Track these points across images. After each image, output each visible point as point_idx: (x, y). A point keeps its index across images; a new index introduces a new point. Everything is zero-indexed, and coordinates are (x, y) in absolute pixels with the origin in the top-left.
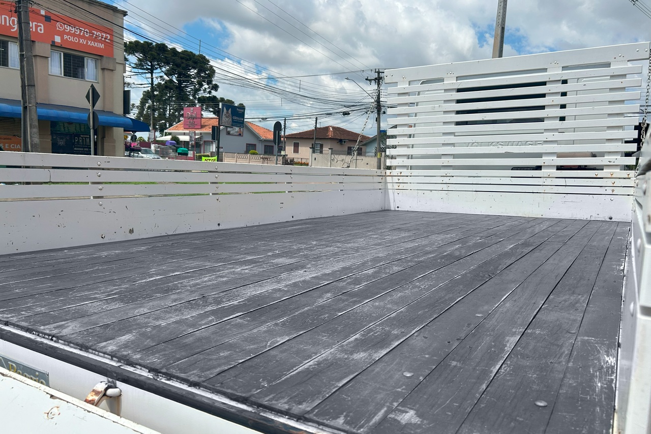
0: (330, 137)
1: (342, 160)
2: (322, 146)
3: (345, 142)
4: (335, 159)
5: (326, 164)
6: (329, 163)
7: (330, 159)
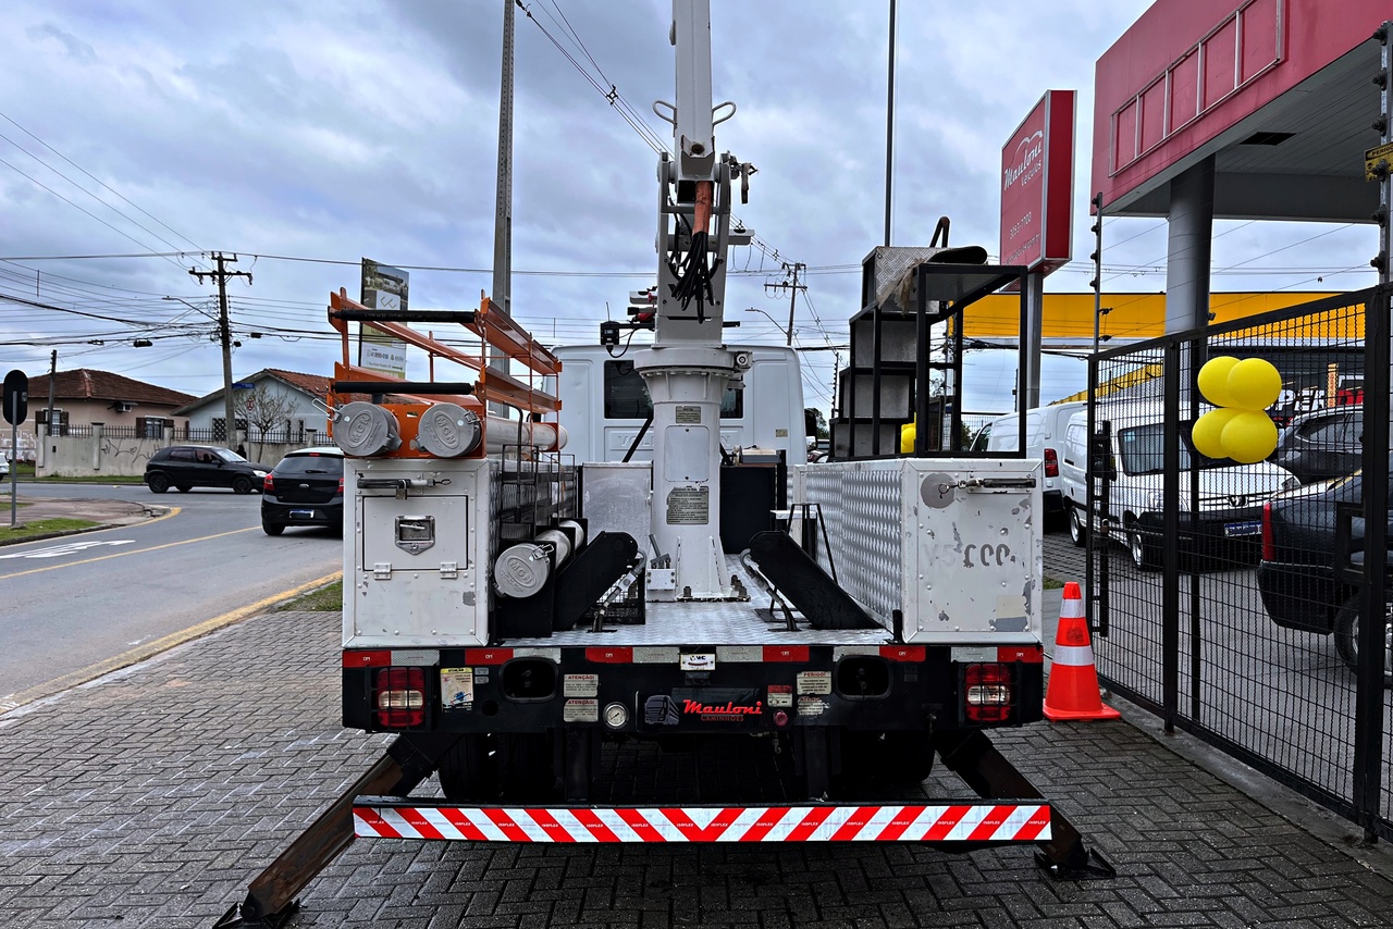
0: (89, 395)
1: (132, 451)
2: (64, 417)
3: (128, 407)
4: (112, 448)
5: (86, 460)
6: (96, 459)
7: (96, 449)
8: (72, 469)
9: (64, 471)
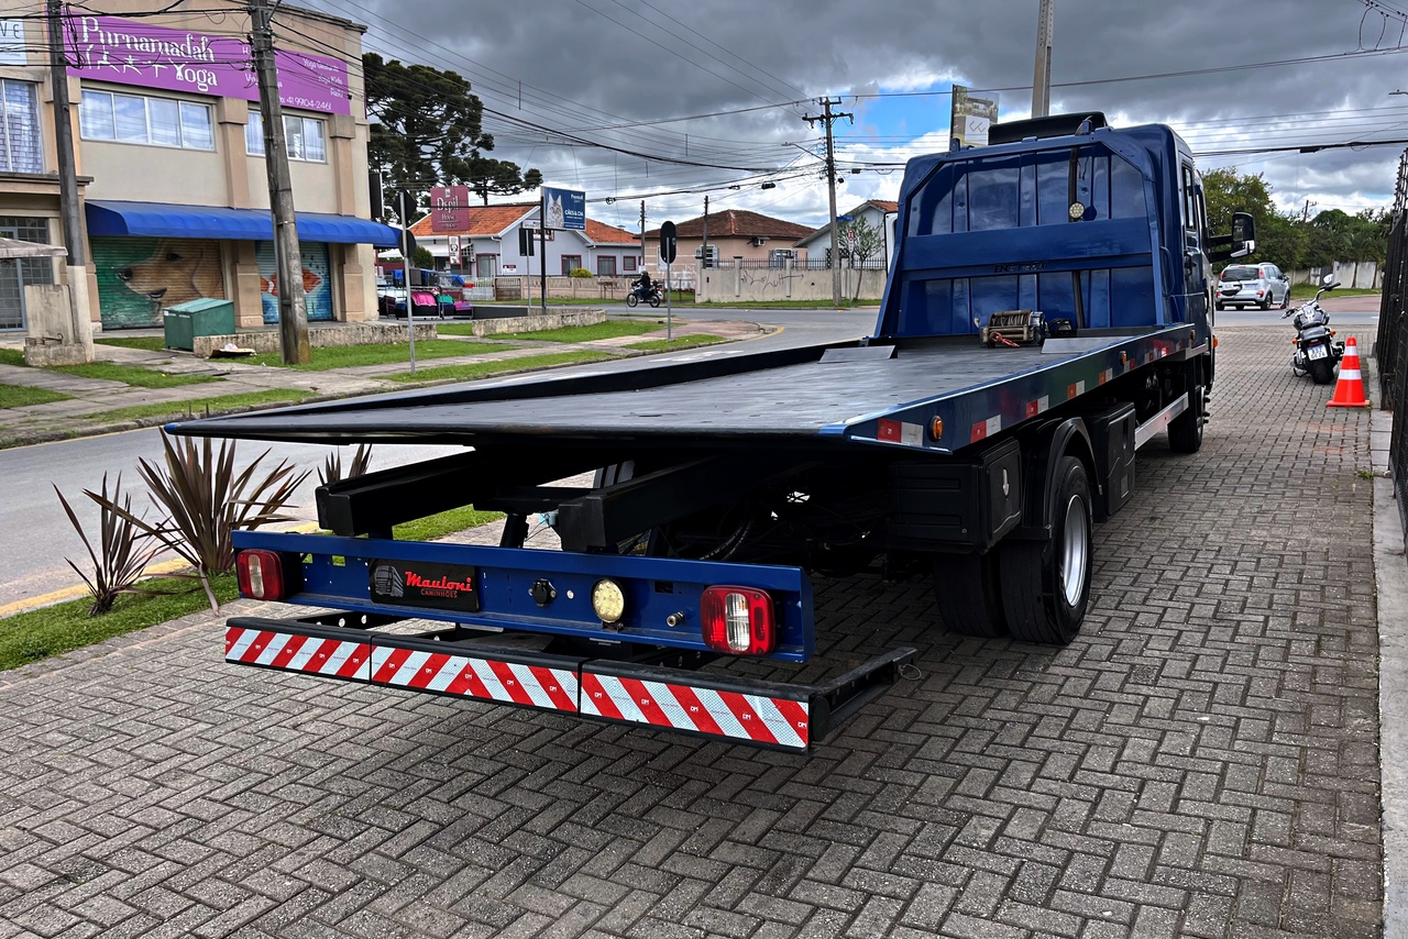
0: (734, 232)
1: (763, 280)
3: (762, 242)
4: (748, 278)
5: (731, 289)
6: (737, 287)
7: (737, 278)
8: (720, 296)
9: (715, 298)
